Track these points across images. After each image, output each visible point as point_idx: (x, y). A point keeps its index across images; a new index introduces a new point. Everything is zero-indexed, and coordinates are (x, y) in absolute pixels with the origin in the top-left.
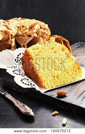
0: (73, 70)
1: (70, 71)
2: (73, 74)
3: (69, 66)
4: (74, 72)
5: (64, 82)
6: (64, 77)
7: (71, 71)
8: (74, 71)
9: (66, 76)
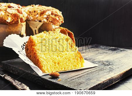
0: (75, 59)
2: (75, 62)
3: (71, 55)
4: (76, 61)
5: (65, 69)
6: (65, 64)
7: (73, 59)
8: (76, 60)
9: (67, 64)
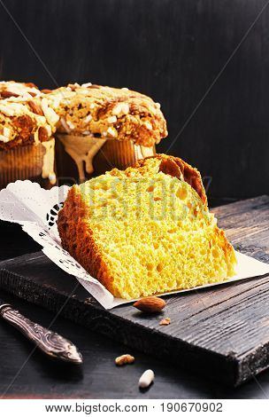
0: (209, 251)
1: (197, 254)
2: (208, 261)
3: (196, 240)
4: (211, 257)
5: (178, 283)
6: (179, 268)
7: (202, 253)
8: (211, 254)
9: (186, 268)
